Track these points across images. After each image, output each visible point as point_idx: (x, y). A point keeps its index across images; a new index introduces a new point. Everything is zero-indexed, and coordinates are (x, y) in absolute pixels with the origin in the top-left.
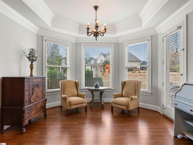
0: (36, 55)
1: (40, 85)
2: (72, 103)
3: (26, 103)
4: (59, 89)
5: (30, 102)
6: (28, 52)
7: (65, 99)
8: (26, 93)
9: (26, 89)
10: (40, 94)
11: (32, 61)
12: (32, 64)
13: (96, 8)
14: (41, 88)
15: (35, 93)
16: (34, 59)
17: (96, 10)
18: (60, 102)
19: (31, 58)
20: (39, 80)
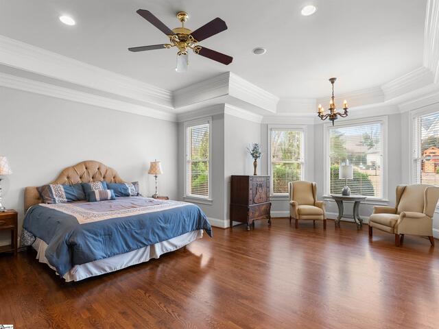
0: (260, 151)
1: (264, 185)
2: (302, 212)
3: (251, 202)
4: (288, 194)
5: (254, 202)
6: (251, 148)
7: (293, 205)
8: (251, 192)
9: (250, 188)
10: (263, 196)
11: (256, 157)
12: (255, 161)
13: (332, 80)
14: (264, 189)
15: (258, 194)
16: (258, 155)
17: (333, 83)
18: (289, 212)
19: (255, 154)
20: (263, 179)
